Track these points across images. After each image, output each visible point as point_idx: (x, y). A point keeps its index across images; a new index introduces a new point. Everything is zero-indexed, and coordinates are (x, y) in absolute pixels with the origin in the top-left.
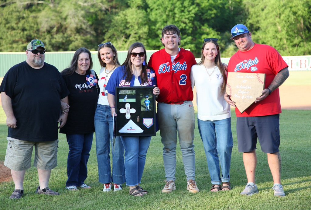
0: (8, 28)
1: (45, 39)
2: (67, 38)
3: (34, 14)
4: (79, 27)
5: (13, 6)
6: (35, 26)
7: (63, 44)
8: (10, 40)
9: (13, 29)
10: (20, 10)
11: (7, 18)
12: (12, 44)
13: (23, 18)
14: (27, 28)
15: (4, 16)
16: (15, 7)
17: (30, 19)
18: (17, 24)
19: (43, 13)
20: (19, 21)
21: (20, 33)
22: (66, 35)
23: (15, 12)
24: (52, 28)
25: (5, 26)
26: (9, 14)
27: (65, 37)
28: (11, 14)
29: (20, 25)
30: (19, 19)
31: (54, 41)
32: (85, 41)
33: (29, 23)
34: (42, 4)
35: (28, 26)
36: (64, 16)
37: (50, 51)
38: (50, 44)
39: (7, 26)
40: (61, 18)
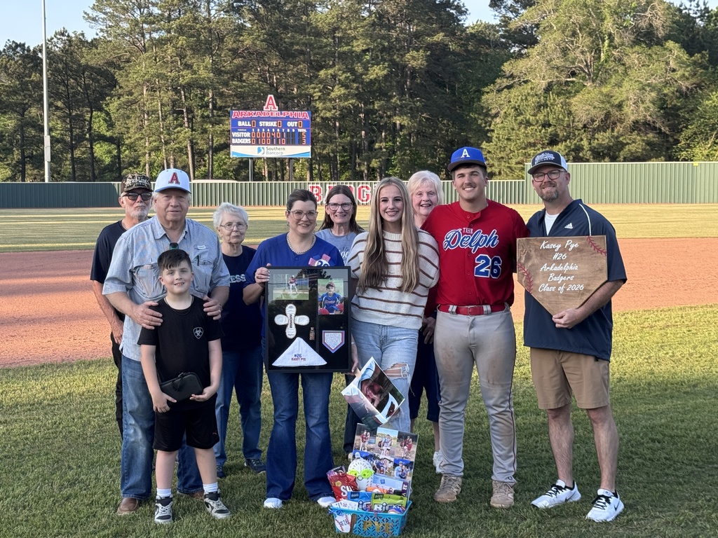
0: (521, 123)
1: (582, 140)
2: (617, 137)
3: (561, 99)
4: (641, 118)
5: (529, 85)
6: (567, 119)
7: (609, 148)
8: (523, 142)
9: (528, 123)
10: (539, 93)
11: (519, 106)
12: (525, 149)
13: (546, 106)
14: (552, 121)
15: (513, 103)
16: (531, 89)
17: (558, 108)
18: (535, 115)
19: (579, 96)
20: (540, 110)
21: (540, 132)
22: (615, 134)
23: (533, 96)
24: (593, 121)
25: (516, 120)
26: (522, 100)
27: (613, 137)
28: (526, 99)
29: (541, 117)
30: (539, 107)
31: (595, 143)
32: (649, 143)
33: (555, 114)
34: (573, 82)
35: (553, 118)
36: (617, 102)
37: (588, 161)
38: (591, 150)
39: (520, 118)
40: (612, 106)
